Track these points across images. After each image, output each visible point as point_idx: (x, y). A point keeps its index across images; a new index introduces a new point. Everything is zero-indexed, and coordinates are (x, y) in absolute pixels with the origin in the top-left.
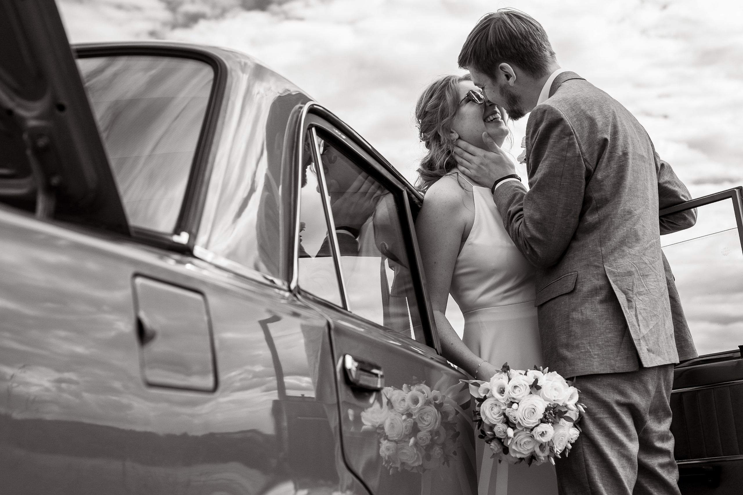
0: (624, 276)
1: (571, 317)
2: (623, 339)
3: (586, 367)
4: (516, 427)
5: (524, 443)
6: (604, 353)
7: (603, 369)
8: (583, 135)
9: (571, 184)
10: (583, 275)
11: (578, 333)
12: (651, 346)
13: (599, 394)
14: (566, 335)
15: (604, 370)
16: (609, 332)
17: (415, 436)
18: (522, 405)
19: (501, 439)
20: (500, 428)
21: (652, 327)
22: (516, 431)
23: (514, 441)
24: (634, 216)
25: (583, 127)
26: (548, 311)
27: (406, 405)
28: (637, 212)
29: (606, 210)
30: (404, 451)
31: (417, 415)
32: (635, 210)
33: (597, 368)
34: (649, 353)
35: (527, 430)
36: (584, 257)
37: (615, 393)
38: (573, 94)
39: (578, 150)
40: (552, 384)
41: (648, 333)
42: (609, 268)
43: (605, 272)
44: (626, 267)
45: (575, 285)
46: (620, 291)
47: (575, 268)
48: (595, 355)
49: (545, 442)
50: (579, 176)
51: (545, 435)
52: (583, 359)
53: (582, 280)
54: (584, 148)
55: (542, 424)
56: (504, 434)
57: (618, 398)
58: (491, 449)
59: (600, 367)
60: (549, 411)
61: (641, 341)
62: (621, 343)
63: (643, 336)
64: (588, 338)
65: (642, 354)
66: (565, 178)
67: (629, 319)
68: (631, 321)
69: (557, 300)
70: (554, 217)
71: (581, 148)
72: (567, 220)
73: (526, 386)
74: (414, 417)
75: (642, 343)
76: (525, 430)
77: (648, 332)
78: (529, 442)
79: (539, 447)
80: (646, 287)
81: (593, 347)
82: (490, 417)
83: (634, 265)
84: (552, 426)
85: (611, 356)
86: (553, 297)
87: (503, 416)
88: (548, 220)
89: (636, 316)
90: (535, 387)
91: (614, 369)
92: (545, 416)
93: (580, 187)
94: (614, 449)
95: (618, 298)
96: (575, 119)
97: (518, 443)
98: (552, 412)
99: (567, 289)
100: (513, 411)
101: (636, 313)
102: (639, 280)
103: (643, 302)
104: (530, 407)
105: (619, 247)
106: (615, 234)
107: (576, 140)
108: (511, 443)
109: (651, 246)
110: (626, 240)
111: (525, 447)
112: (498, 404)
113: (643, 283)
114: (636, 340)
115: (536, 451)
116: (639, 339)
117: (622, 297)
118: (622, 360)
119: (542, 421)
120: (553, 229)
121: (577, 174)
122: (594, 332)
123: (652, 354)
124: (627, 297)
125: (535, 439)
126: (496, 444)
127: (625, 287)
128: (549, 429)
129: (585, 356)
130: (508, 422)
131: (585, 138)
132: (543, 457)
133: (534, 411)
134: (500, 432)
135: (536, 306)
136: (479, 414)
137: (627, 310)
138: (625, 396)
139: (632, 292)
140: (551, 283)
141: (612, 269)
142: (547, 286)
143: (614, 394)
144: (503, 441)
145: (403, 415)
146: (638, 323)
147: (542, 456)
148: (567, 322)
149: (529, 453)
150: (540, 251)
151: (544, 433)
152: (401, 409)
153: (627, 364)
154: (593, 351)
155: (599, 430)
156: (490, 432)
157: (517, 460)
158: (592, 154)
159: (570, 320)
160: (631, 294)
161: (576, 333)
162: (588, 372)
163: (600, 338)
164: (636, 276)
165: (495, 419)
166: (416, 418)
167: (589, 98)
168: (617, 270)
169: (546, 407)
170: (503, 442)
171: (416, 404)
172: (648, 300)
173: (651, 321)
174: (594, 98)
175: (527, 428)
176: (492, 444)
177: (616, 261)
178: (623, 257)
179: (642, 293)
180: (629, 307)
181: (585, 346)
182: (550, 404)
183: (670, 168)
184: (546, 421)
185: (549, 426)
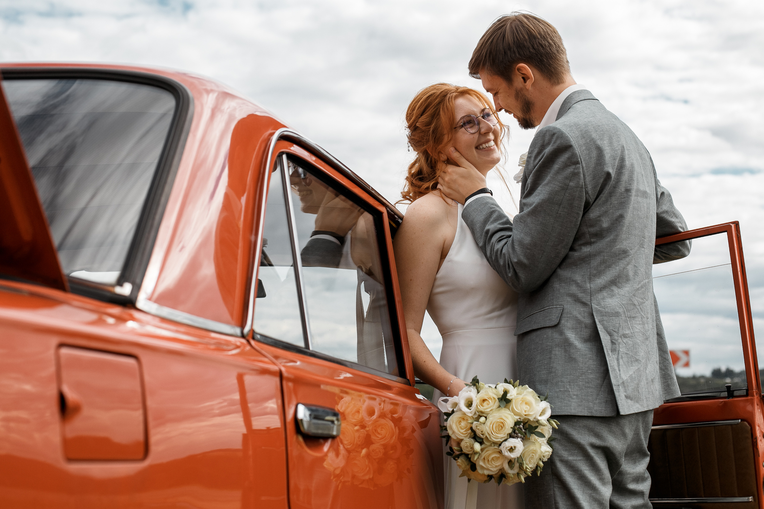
0: (612, 316)
1: (553, 352)
2: (604, 381)
3: (563, 407)
4: (483, 441)
5: (492, 459)
6: (584, 394)
7: (580, 410)
8: (589, 166)
9: (568, 214)
10: (570, 310)
11: (559, 370)
12: (630, 391)
13: (574, 435)
14: (546, 371)
15: (581, 412)
16: (591, 373)
17: (368, 448)
18: (490, 418)
19: (468, 455)
20: (467, 443)
21: (632, 373)
22: (483, 446)
23: (481, 457)
24: (628, 256)
25: (591, 158)
26: (529, 343)
27: (360, 416)
28: (632, 252)
29: (599, 246)
30: (356, 462)
31: (371, 428)
32: (631, 250)
33: (574, 409)
34: (626, 400)
35: (495, 445)
36: (572, 291)
37: (591, 435)
38: (585, 120)
39: (582, 181)
40: (522, 398)
41: (628, 379)
42: (596, 306)
43: (592, 310)
44: (614, 307)
45: (560, 320)
46: (606, 332)
47: (561, 301)
48: (574, 395)
49: (513, 458)
50: (578, 207)
51: (514, 451)
52: (561, 398)
53: (567, 315)
54: (588, 179)
55: (511, 438)
56: (471, 449)
57: (593, 440)
58: (459, 465)
59: (577, 408)
60: (519, 425)
61: (620, 387)
62: (602, 386)
63: (623, 382)
64: (569, 377)
65: (620, 401)
66: (563, 207)
67: (611, 363)
68: (612, 365)
69: (539, 332)
70: (545, 245)
71: (585, 179)
72: (557, 249)
73: (495, 400)
74: (367, 429)
75: (621, 389)
76: (493, 445)
77: (628, 377)
78: (498, 458)
79: (507, 463)
80: (631, 329)
81: (573, 387)
82: (456, 432)
83: (622, 305)
84: (522, 441)
85: (590, 398)
86: (534, 328)
87: (470, 431)
88: (538, 247)
89: (618, 360)
90: (504, 400)
91: (592, 412)
92: (514, 431)
93: (577, 219)
94: (586, 493)
95: (602, 340)
96: (584, 148)
97: (485, 458)
98: (521, 426)
99: (551, 322)
100: (480, 424)
101: (618, 356)
102: (626, 321)
103: (626, 345)
104: (498, 420)
105: (609, 286)
106: (606, 272)
107: (581, 170)
108: (478, 459)
109: (642, 287)
110: (617, 280)
111: (493, 463)
112: (465, 418)
113: (630, 325)
114: (615, 385)
115: (504, 467)
116: (619, 385)
117: (607, 338)
118: (601, 403)
119: (511, 436)
120: (542, 256)
121: (576, 206)
122: (576, 371)
123: (630, 401)
124: (612, 338)
125: (503, 454)
126: (463, 460)
127: (611, 328)
128: (517, 444)
129: (564, 395)
130: (475, 437)
131: (591, 169)
132: (512, 475)
133: (501, 425)
134: (467, 447)
135: (515, 335)
136: (446, 429)
137: (610, 353)
138: (600, 439)
139: (617, 334)
140: (534, 313)
141: (600, 308)
142: (529, 315)
143: (589, 436)
144: (470, 456)
145: (356, 425)
146: (619, 368)
147: (511, 472)
148: (549, 357)
149: (497, 470)
150: (524, 277)
151: (513, 448)
152: (354, 421)
153: (605, 408)
154: (573, 391)
155: (572, 473)
156: (458, 447)
157: (486, 478)
158: (594, 188)
159: (552, 355)
160: (616, 336)
161: (556, 370)
162: (565, 413)
163: (581, 378)
164: (623, 318)
165: (462, 433)
166: (369, 430)
167: (601, 126)
168: (605, 309)
169: (516, 421)
170: (470, 458)
171: (370, 416)
172: (631, 343)
173: (632, 366)
174: (606, 126)
175: (495, 443)
176: (459, 460)
177: (605, 300)
178: (612, 296)
179: (627, 335)
180: (612, 349)
181: (564, 385)
182: (520, 419)
183: (670, 197)
184: (515, 436)
185: (519, 441)
